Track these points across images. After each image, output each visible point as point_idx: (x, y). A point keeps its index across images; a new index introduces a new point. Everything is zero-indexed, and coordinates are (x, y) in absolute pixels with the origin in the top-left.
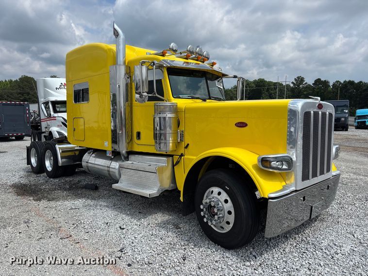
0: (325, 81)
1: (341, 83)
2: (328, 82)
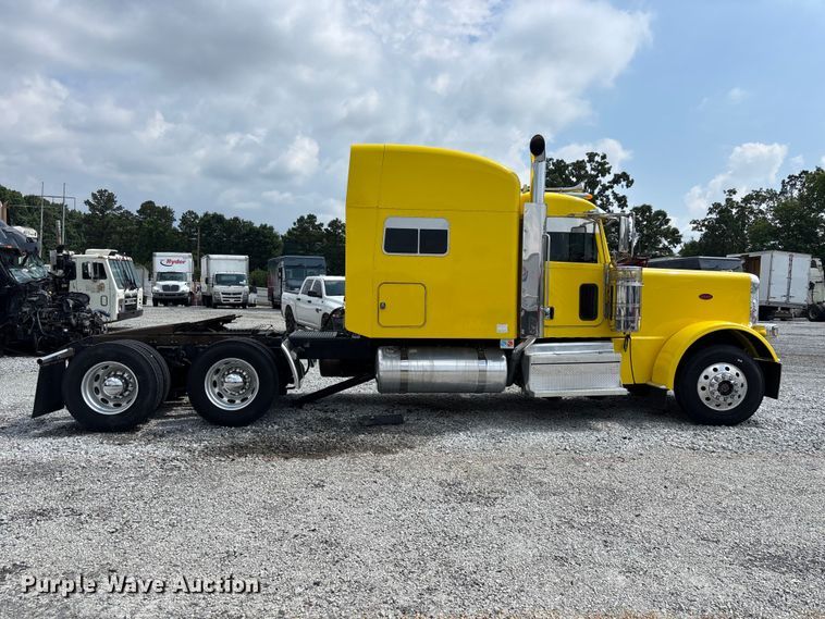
0: (165, 208)
1: (197, 217)
2: (170, 212)
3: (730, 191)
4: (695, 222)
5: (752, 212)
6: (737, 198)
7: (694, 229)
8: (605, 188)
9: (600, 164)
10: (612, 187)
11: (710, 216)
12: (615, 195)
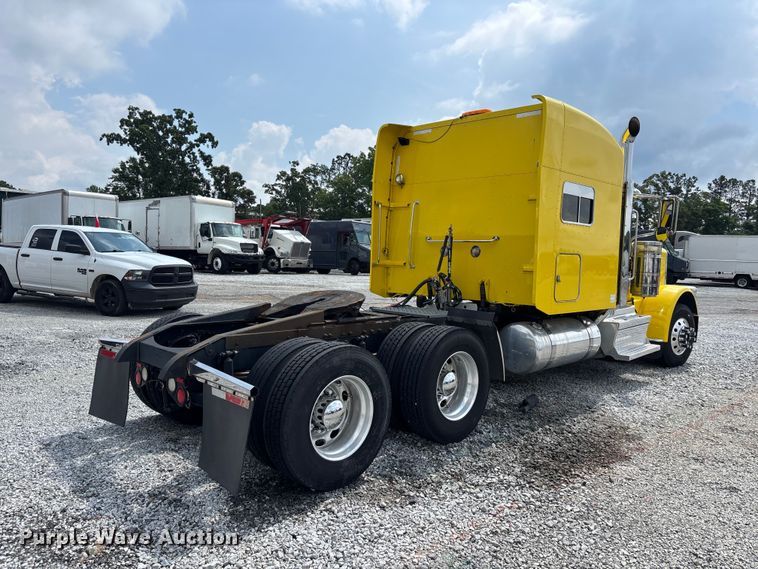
3: (294, 163)
4: (266, 186)
5: (310, 182)
6: (300, 169)
7: (266, 191)
8: (192, 146)
9: (187, 121)
10: (198, 146)
11: (278, 182)
12: (201, 153)
